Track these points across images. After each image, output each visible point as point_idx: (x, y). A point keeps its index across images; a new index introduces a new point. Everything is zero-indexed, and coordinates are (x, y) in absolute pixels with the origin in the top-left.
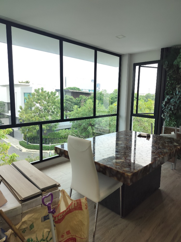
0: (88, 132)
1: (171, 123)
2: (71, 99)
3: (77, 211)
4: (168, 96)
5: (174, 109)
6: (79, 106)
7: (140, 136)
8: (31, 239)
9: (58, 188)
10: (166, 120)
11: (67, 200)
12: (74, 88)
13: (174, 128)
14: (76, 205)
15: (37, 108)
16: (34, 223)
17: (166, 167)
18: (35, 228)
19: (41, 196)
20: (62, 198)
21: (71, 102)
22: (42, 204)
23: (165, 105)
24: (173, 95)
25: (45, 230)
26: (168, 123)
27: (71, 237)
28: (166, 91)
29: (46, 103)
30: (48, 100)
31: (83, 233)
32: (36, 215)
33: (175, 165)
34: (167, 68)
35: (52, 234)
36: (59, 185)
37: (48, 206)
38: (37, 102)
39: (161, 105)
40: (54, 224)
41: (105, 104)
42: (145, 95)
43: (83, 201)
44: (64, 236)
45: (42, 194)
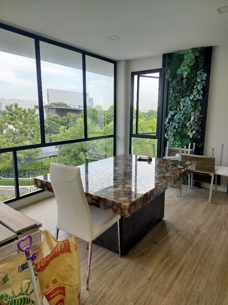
0: (81, 159)
1: (176, 143)
2: (56, 118)
3: (64, 254)
4: (172, 112)
5: (179, 127)
6: (66, 127)
7: (140, 160)
8: (6, 295)
9: (39, 228)
10: (169, 140)
11: (52, 243)
12: (60, 103)
13: (179, 149)
14: (63, 247)
15: (11, 130)
16: (8, 275)
17: (171, 194)
18: (10, 281)
19: (16, 241)
20: (45, 241)
21: (56, 122)
22: (18, 251)
23: (169, 123)
24: (177, 110)
25: (23, 282)
26: (172, 143)
27: (58, 286)
28: (169, 106)
29: (22, 124)
30: (24, 119)
31: (73, 280)
32: (10, 265)
33: (181, 191)
34: (170, 78)
35: (33, 286)
36: (41, 225)
37: (25, 251)
38: (9, 123)
39: (164, 123)
40: (36, 273)
41: (100, 123)
42: (147, 112)
43: (72, 241)
44: (49, 286)
45: (17, 237)
